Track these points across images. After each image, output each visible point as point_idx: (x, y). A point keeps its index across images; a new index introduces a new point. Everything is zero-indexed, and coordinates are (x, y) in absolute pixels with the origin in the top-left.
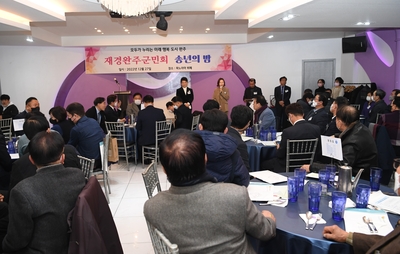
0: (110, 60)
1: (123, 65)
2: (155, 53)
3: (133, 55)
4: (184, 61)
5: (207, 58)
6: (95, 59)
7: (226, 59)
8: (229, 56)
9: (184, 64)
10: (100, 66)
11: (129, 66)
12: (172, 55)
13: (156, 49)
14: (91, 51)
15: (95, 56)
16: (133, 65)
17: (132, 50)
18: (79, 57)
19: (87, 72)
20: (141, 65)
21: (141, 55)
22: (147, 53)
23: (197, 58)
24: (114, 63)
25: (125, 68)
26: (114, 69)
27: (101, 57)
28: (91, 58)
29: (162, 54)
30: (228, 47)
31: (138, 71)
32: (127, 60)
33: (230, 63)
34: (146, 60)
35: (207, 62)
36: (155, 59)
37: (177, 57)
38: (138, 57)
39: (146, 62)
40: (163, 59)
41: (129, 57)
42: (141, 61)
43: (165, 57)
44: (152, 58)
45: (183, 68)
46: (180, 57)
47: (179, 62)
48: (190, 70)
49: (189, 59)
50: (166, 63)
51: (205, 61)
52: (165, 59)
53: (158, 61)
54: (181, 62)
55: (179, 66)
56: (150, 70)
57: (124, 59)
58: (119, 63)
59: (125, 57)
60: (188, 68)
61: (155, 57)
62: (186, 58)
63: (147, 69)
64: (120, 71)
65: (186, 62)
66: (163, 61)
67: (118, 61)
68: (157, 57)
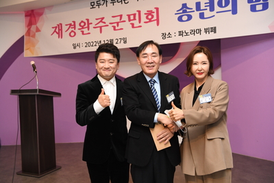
0: (58, 30)
1: (80, 38)
3: (94, 15)
4: (196, 15)
6: (38, 30)
9: (196, 23)
11: (88, 39)
14: (32, 16)
15: (39, 25)
17: (93, 5)
18: (15, 30)
19: (27, 53)
21: (109, 12)
23: (231, 4)
24: (66, 35)
25: (81, 42)
27: (46, 26)
28: (33, 28)
29: (146, 6)
34: (118, 23)
35: (257, 9)
36: (135, 19)
37: (181, 7)
38: (103, 18)
39: (117, 28)
40: (150, 17)
41: (88, 20)
42: (107, 26)
43: (155, 11)
44: (129, 16)
45: (193, 32)
46: (188, 6)
47: (185, 18)
48: (211, 36)
49: (208, 8)
50: (158, 24)
51: (253, 9)
52: (155, 15)
53: (140, 22)
54: (190, 18)
55: (187, 26)
56: (125, 42)
57: (80, 25)
58: (72, 34)
59: (82, 22)
60: (206, 30)
61: (134, 15)
62: (202, 7)
63: (119, 42)
64: (75, 48)
65: (202, 16)
66: (150, 21)
67: (71, 30)
68: (137, 13)
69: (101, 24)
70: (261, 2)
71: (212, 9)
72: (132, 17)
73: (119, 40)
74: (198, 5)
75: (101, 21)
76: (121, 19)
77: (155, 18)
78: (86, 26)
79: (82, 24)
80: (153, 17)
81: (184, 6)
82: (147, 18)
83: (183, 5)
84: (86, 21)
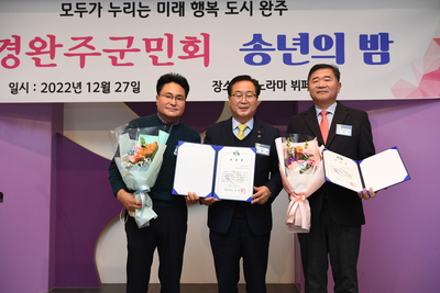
1: (27, 72)
2: (157, 25)
4: (277, 56)
5: (378, 45)
9: (275, 70)
13: (163, 7)
20: (99, 69)
21: (103, 28)
22: (127, 24)
23: (334, 44)
29: (187, 26)
31: (86, 97)
34: (122, 53)
35: (374, 61)
36: (159, 48)
37: (251, 39)
38: (90, 39)
39: (119, 61)
40: (191, 49)
41: (52, 38)
42: (99, 54)
43: (202, 38)
44: (148, 42)
45: (273, 85)
46: (263, 39)
47: (257, 59)
49: (298, 47)
50: (206, 64)
51: (368, 59)
52: (201, 46)
53: (170, 55)
54: (266, 60)
56: (136, 90)
57: (31, 45)
58: (11, 62)
59: (38, 39)
60: (295, 85)
61: (160, 41)
62: (289, 44)
63: (123, 88)
64: (14, 91)
65: (287, 60)
66: (192, 55)
67: (6, 52)
68: (166, 39)
69: (83, 50)
70: (379, 50)
71: (305, 51)
72: (154, 45)
73: (124, 86)
74: (282, 40)
75: (84, 44)
76: (129, 45)
77: (201, 51)
78: (48, 49)
79: (38, 45)
80: (197, 49)
81: (257, 37)
82: (185, 49)
83: (255, 35)
84: (48, 40)
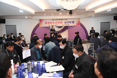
0: (46, 23)
1: (50, 24)
2: (59, 21)
3: (53, 21)
5: (73, 22)
6: (42, 23)
7: (78, 22)
8: (79, 21)
9: (67, 24)
10: (43, 25)
11: (51, 25)
12: (64, 21)
13: (59, 20)
14: (41, 20)
16: (52, 24)
17: (52, 20)
18: (37, 22)
20: (55, 24)
21: (55, 21)
22: (57, 21)
23: (70, 22)
24: (47, 24)
25: (50, 25)
26: (47, 25)
27: (44, 22)
28: (41, 22)
29: (61, 21)
30: (79, 19)
32: (51, 23)
33: (80, 23)
48: (68, 26)
49: (68, 22)
55: (66, 24)
77: (62, 23)
